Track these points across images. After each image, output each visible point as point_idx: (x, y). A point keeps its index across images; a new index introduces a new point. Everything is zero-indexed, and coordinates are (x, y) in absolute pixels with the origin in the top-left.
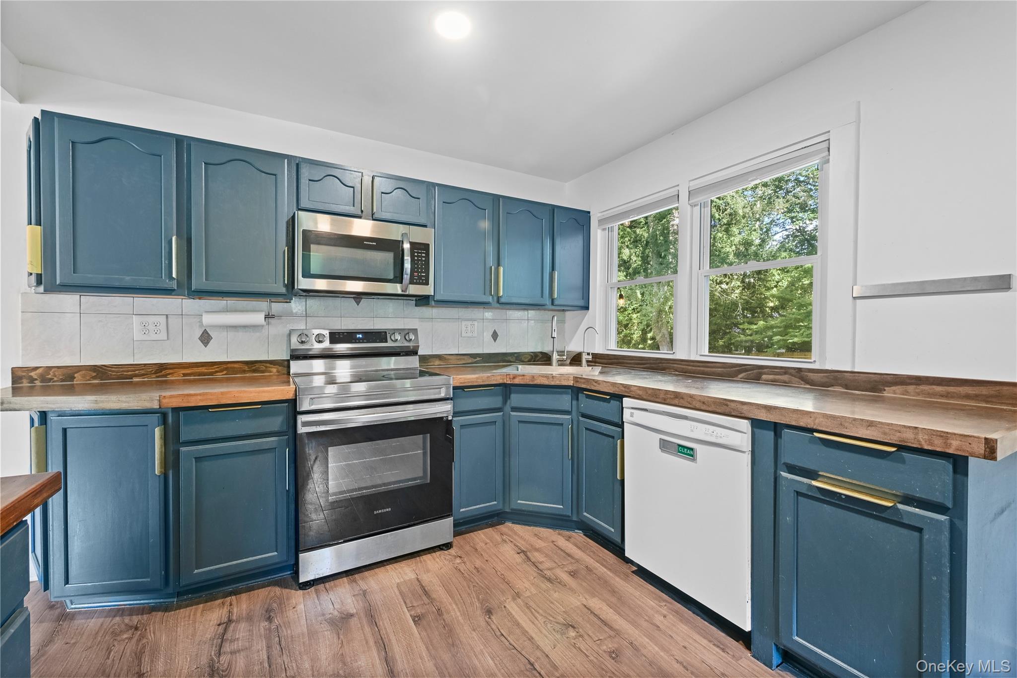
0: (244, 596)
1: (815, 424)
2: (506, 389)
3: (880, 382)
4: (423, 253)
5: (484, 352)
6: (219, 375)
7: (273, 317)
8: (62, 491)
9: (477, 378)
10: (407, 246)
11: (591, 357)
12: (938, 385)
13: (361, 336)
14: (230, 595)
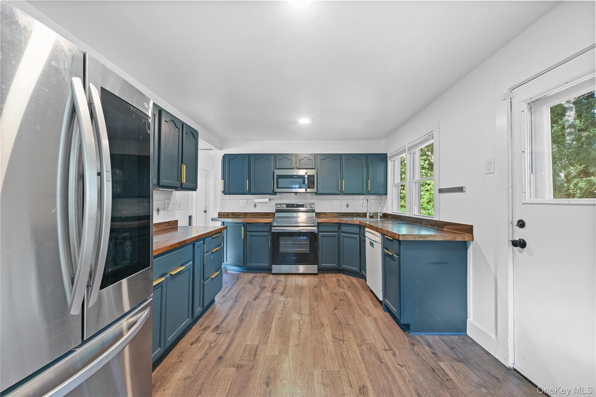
0: (260, 274)
2: (340, 225)
3: (443, 225)
4: (313, 178)
5: (343, 212)
6: (258, 216)
7: (271, 200)
8: (226, 230)
9: (327, 220)
10: (306, 176)
12: (453, 225)
13: (296, 205)
14: (257, 273)
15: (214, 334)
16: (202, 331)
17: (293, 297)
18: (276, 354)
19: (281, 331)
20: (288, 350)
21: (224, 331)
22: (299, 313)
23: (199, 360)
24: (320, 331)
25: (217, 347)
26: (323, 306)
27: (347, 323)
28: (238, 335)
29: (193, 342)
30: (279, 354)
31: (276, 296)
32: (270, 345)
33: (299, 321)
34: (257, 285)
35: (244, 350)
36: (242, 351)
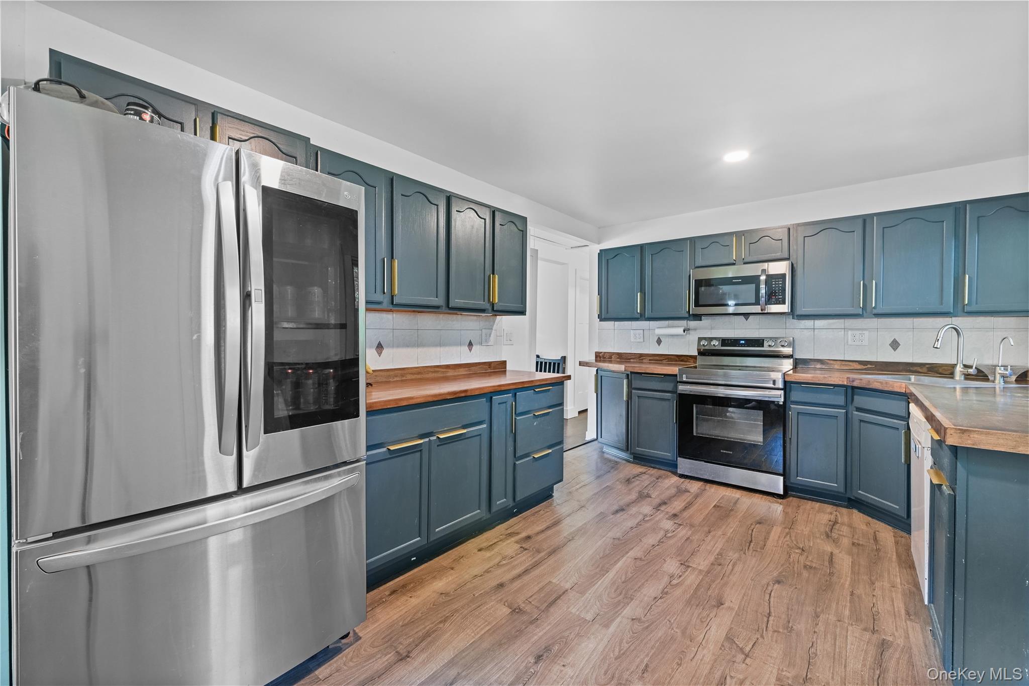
0: (656, 470)
4: (780, 281)
5: (878, 360)
6: (664, 362)
7: (689, 330)
9: (813, 377)
10: (763, 278)
13: (743, 342)
14: (652, 467)
15: (517, 546)
16: (504, 536)
17: (693, 529)
18: (587, 619)
19: (623, 583)
20: (613, 620)
21: (533, 546)
22: (682, 562)
23: (472, 576)
24: (705, 614)
25: (508, 567)
26: (749, 566)
27: (789, 622)
28: (548, 561)
29: (483, 549)
30: (591, 621)
31: (659, 516)
32: (587, 598)
33: (673, 576)
34: (637, 489)
35: (541, 588)
36: (537, 588)
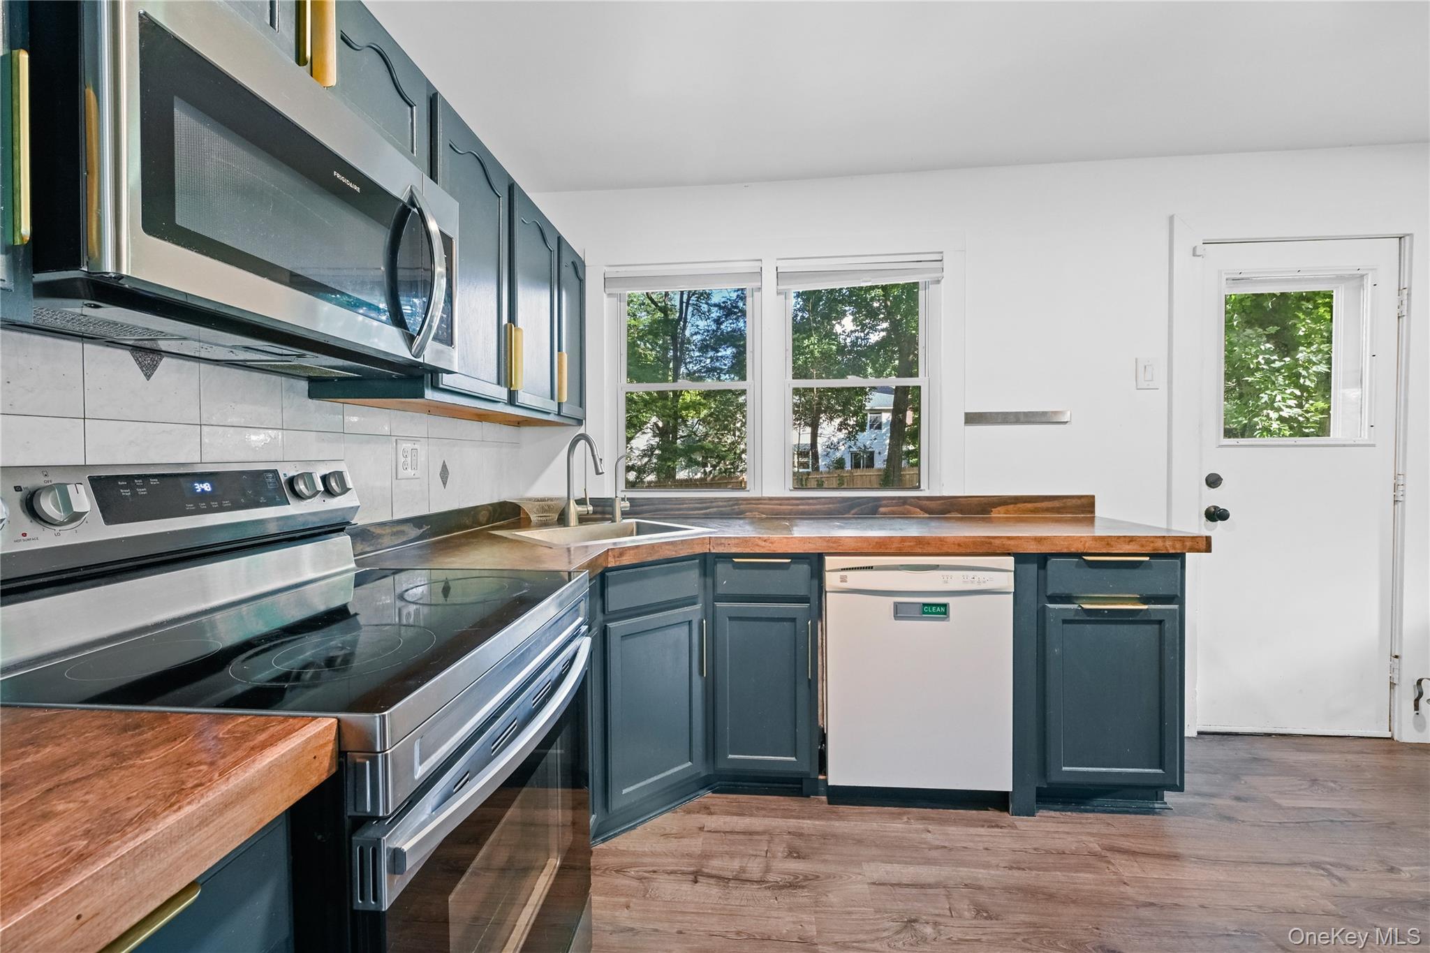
1: (1085, 548)
3: (988, 504)
5: (431, 512)
11: (629, 505)
12: (1029, 502)
13: (207, 487)
